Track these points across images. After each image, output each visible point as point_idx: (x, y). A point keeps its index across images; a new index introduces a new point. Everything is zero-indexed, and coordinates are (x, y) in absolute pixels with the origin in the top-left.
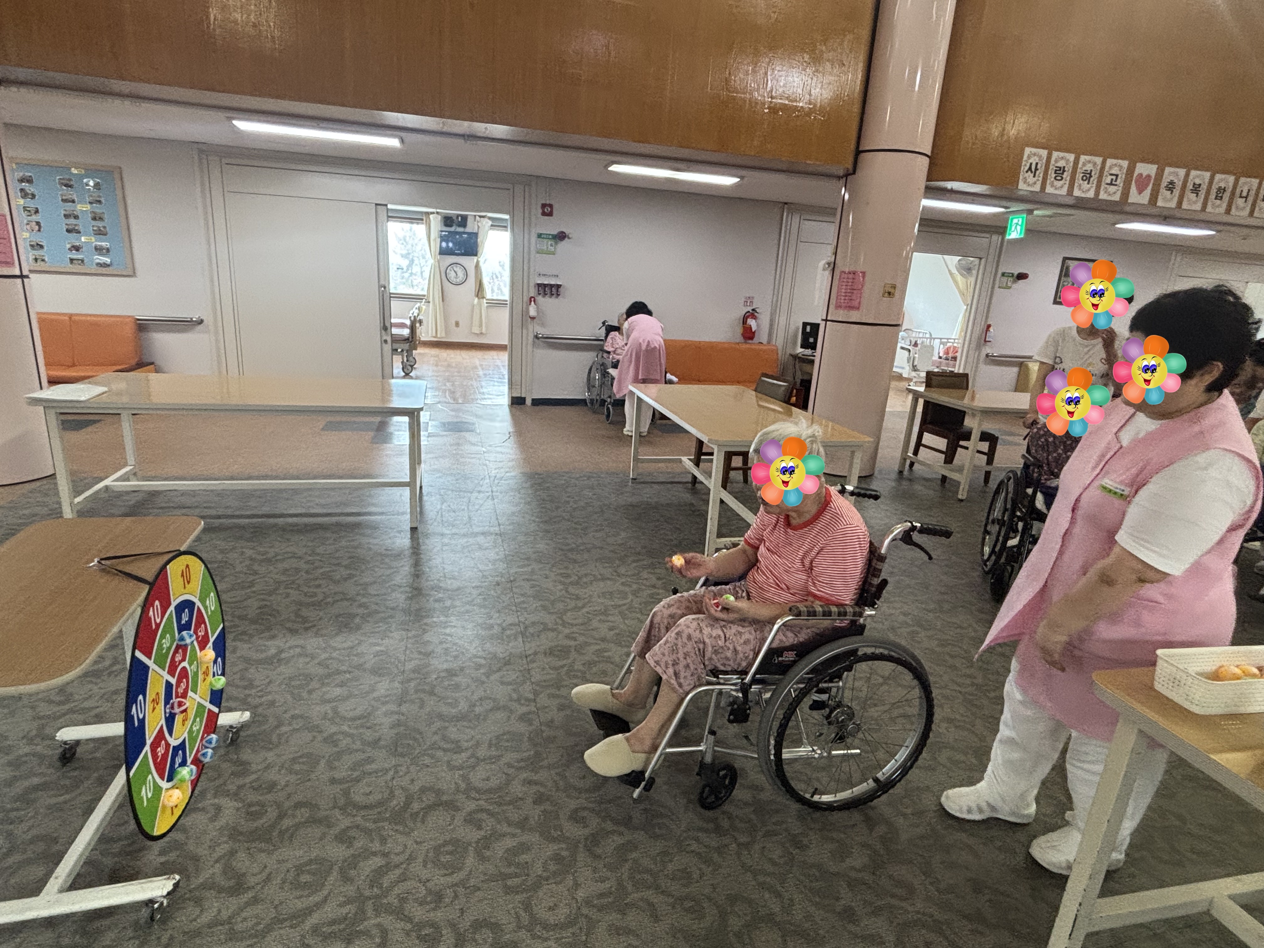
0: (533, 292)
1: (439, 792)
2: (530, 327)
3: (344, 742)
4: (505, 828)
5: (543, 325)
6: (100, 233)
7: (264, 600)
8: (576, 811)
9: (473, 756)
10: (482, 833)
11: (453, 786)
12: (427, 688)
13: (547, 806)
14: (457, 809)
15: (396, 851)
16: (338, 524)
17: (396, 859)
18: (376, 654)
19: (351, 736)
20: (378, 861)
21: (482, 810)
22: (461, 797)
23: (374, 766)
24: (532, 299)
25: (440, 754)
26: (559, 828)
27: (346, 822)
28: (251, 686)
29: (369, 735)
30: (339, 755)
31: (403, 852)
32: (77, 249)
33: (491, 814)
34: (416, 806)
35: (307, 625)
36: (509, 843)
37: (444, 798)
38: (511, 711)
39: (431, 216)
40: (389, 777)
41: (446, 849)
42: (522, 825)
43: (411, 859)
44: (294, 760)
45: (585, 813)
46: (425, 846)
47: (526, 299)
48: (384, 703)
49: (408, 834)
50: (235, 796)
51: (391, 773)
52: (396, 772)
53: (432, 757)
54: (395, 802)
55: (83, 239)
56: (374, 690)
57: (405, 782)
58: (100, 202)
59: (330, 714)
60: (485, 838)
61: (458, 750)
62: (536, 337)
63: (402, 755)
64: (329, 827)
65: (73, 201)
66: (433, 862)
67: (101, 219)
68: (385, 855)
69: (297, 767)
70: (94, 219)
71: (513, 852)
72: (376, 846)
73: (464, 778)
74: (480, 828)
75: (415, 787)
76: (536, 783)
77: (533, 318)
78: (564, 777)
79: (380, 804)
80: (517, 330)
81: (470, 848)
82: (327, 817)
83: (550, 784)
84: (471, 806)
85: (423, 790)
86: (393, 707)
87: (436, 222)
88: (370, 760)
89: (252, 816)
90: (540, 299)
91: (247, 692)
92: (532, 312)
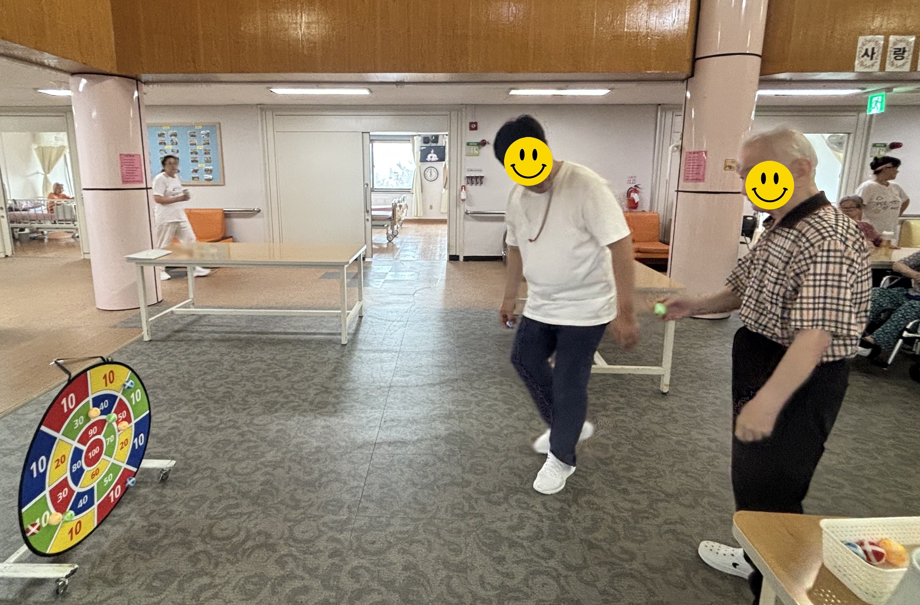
0: (464, 183)
1: (268, 536)
2: (462, 206)
3: (229, 490)
4: (299, 572)
5: (470, 205)
6: (208, 161)
7: (229, 388)
8: (356, 568)
9: (303, 513)
10: (282, 573)
11: (280, 534)
12: (298, 459)
13: (336, 560)
14: (275, 551)
15: (221, 575)
16: (299, 340)
17: (217, 581)
18: (278, 431)
19: (234, 486)
20: (206, 580)
21: (291, 555)
22: (282, 542)
23: (238, 510)
24: (463, 187)
25: (283, 507)
26: (337, 579)
27: (199, 547)
28: (192, 445)
29: (245, 487)
30: (220, 499)
31: (224, 577)
32: (196, 171)
33: (295, 558)
34: (250, 544)
35: (246, 407)
36: (297, 584)
37: (271, 541)
38: (345, 483)
39: (415, 138)
40: (242, 520)
41: (253, 580)
42: (312, 572)
43: (227, 582)
44: (191, 498)
45: (362, 571)
46: (241, 575)
47: (459, 187)
48: (266, 466)
49: (232, 564)
50: (146, 517)
51: (246, 517)
52: (248, 517)
53: (277, 510)
54: (238, 539)
55: (199, 165)
56: (263, 457)
57: (251, 525)
58: (208, 143)
59: (229, 469)
60: (283, 576)
61: (296, 507)
62: (467, 213)
63: (259, 505)
64: (189, 549)
65: (195, 144)
66: (240, 588)
67: (209, 153)
68: (213, 576)
69: (192, 503)
70: (205, 153)
71: (297, 592)
72: (210, 568)
73: (291, 529)
74: (283, 568)
75: (254, 531)
76: (338, 541)
77: (463, 200)
78: (358, 539)
79: (229, 538)
80: (453, 209)
81: (269, 583)
82: (191, 542)
83: (347, 544)
84: (284, 551)
85: (259, 533)
86: (269, 469)
87: (418, 142)
88: (237, 506)
89: (150, 533)
90: (469, 187)
91: (189, 448)
92: (463, 196)
